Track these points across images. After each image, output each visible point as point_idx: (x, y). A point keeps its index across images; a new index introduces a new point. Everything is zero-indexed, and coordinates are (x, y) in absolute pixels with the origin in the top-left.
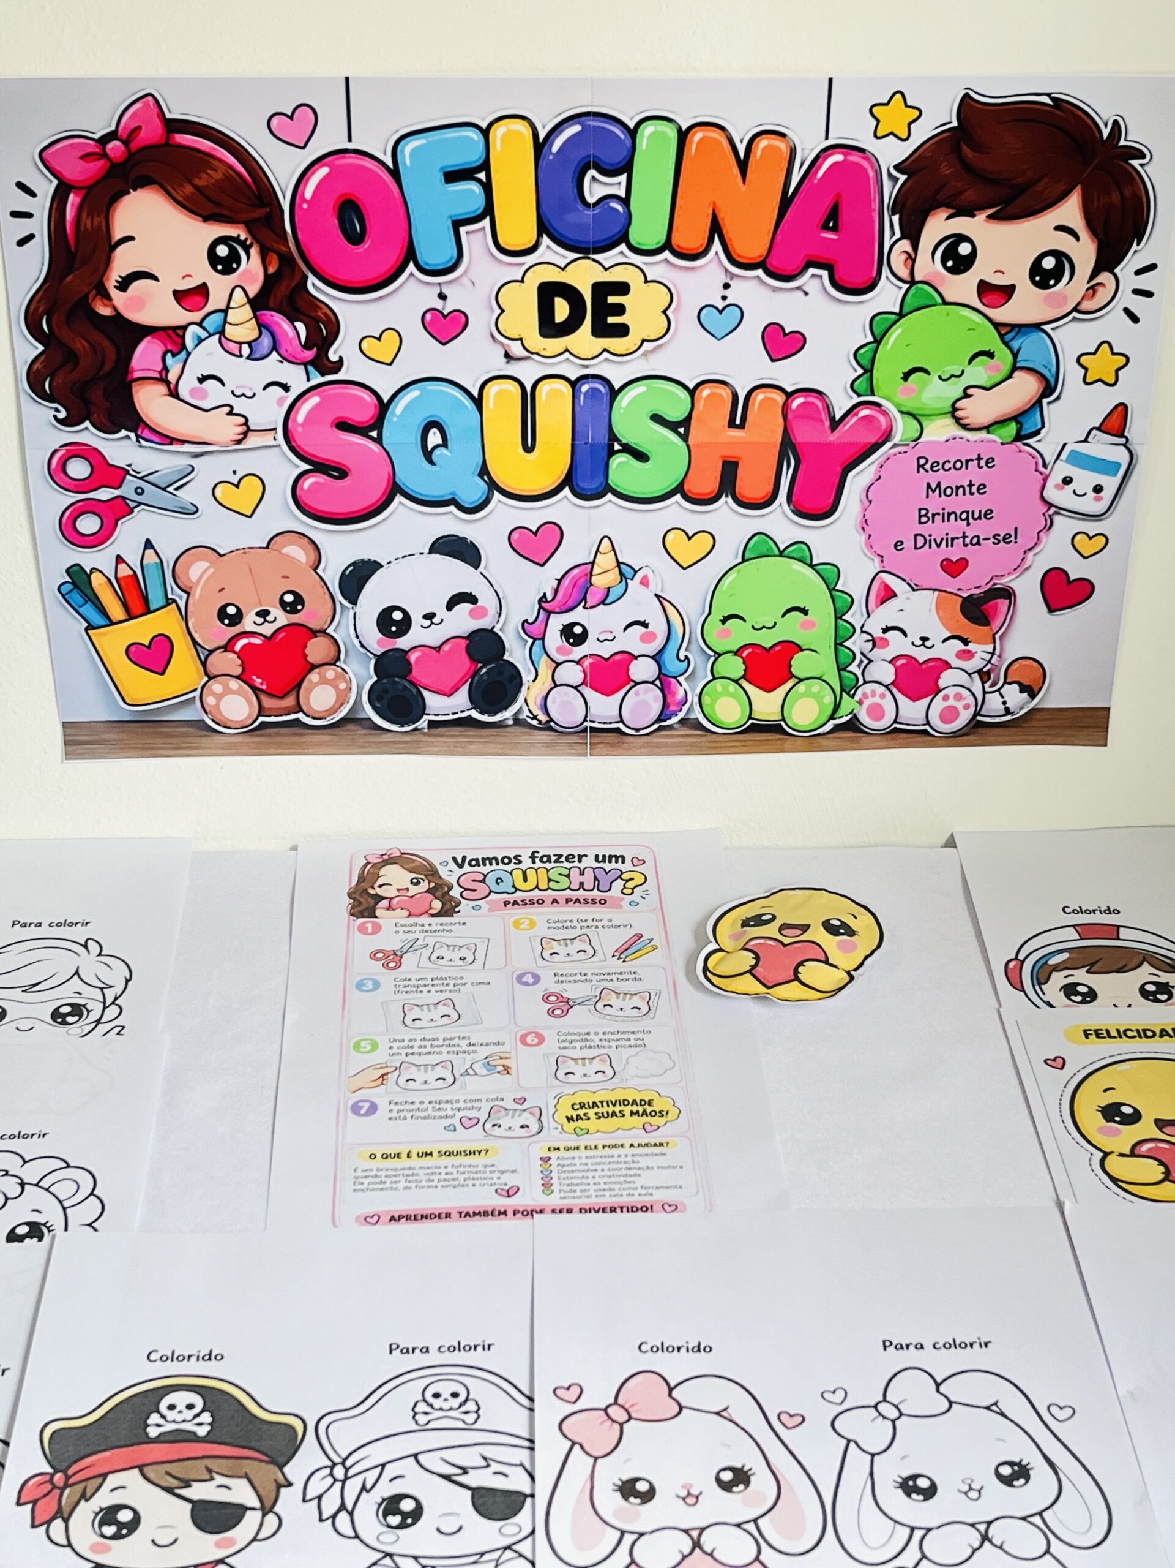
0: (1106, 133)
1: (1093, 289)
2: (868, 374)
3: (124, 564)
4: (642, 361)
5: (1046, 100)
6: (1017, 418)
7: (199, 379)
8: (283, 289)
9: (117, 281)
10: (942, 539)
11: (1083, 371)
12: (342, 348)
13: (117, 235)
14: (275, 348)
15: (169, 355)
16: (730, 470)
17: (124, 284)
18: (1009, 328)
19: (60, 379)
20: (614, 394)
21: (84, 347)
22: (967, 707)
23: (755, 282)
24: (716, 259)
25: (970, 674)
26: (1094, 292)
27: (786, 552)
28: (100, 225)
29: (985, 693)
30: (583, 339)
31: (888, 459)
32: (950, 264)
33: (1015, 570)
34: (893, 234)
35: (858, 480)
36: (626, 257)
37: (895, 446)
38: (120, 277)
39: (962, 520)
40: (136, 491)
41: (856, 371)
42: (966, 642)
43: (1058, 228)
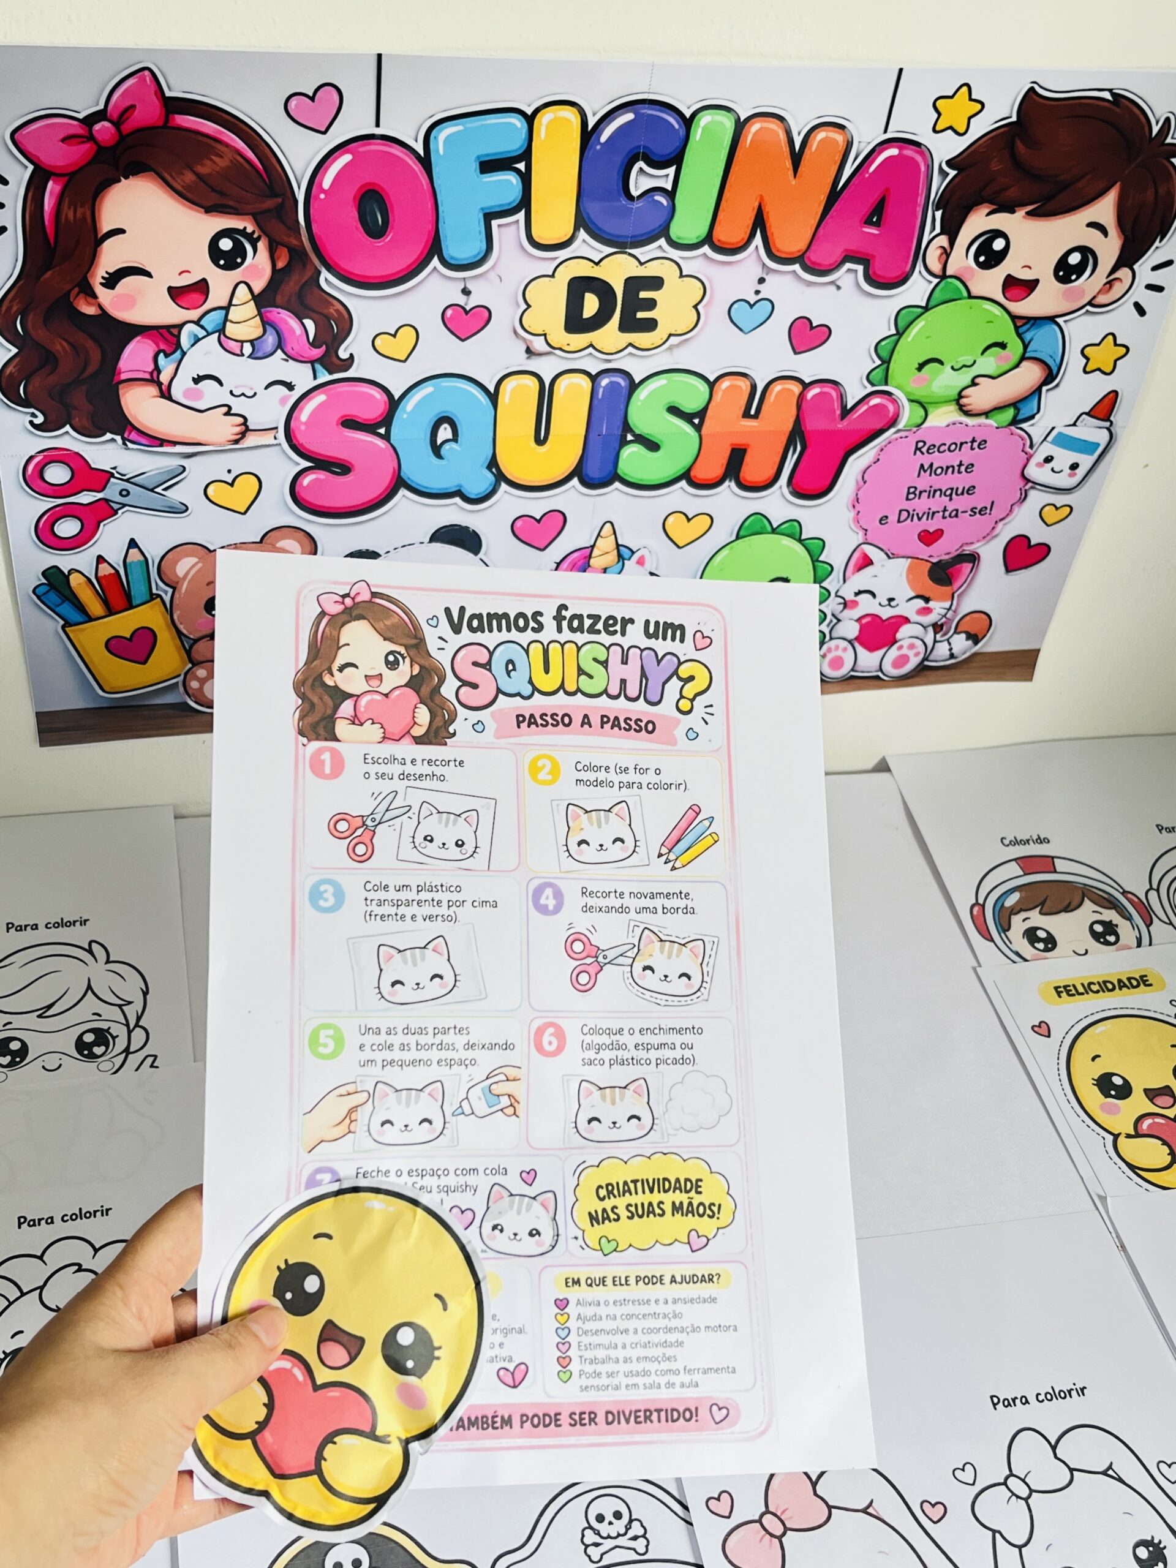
0: (1155, 129)
1: (1110, 284)
2: (885, 366)
3: (106, 564)
4: (667, 355)
5: (1107, 95)
7: (194, 379)
8: (291, 286)
9: (103, 278)
10: (924, 513)
11: (1085, 361)
12: (355, 345)
13: (105, 227)
14: (280, 345)
15: (162, 355)
16: (737, 457)
17: (111, 281)
18: (1024, 321)
19: (36, 382)
20: (633, 386)
21: (64, 349)
22: (917, 654)
23: (789, 277)
24: (755, 254)
25: (925, 628)
26: (1111, 287)
27: (778, 530)
28: (84, 218)
29: (935, 641)
30: (610, 335)
31: (890, 443)
32: (982, 259)
33: (984, 538)
34: (933, 228)
35: (856, 464)
36: (664, 251)
37: (899, 431)
38: (107, 273)
39: (945, 495)
40: (121, 494)
42: (927, 600)
43: (1091, 225)
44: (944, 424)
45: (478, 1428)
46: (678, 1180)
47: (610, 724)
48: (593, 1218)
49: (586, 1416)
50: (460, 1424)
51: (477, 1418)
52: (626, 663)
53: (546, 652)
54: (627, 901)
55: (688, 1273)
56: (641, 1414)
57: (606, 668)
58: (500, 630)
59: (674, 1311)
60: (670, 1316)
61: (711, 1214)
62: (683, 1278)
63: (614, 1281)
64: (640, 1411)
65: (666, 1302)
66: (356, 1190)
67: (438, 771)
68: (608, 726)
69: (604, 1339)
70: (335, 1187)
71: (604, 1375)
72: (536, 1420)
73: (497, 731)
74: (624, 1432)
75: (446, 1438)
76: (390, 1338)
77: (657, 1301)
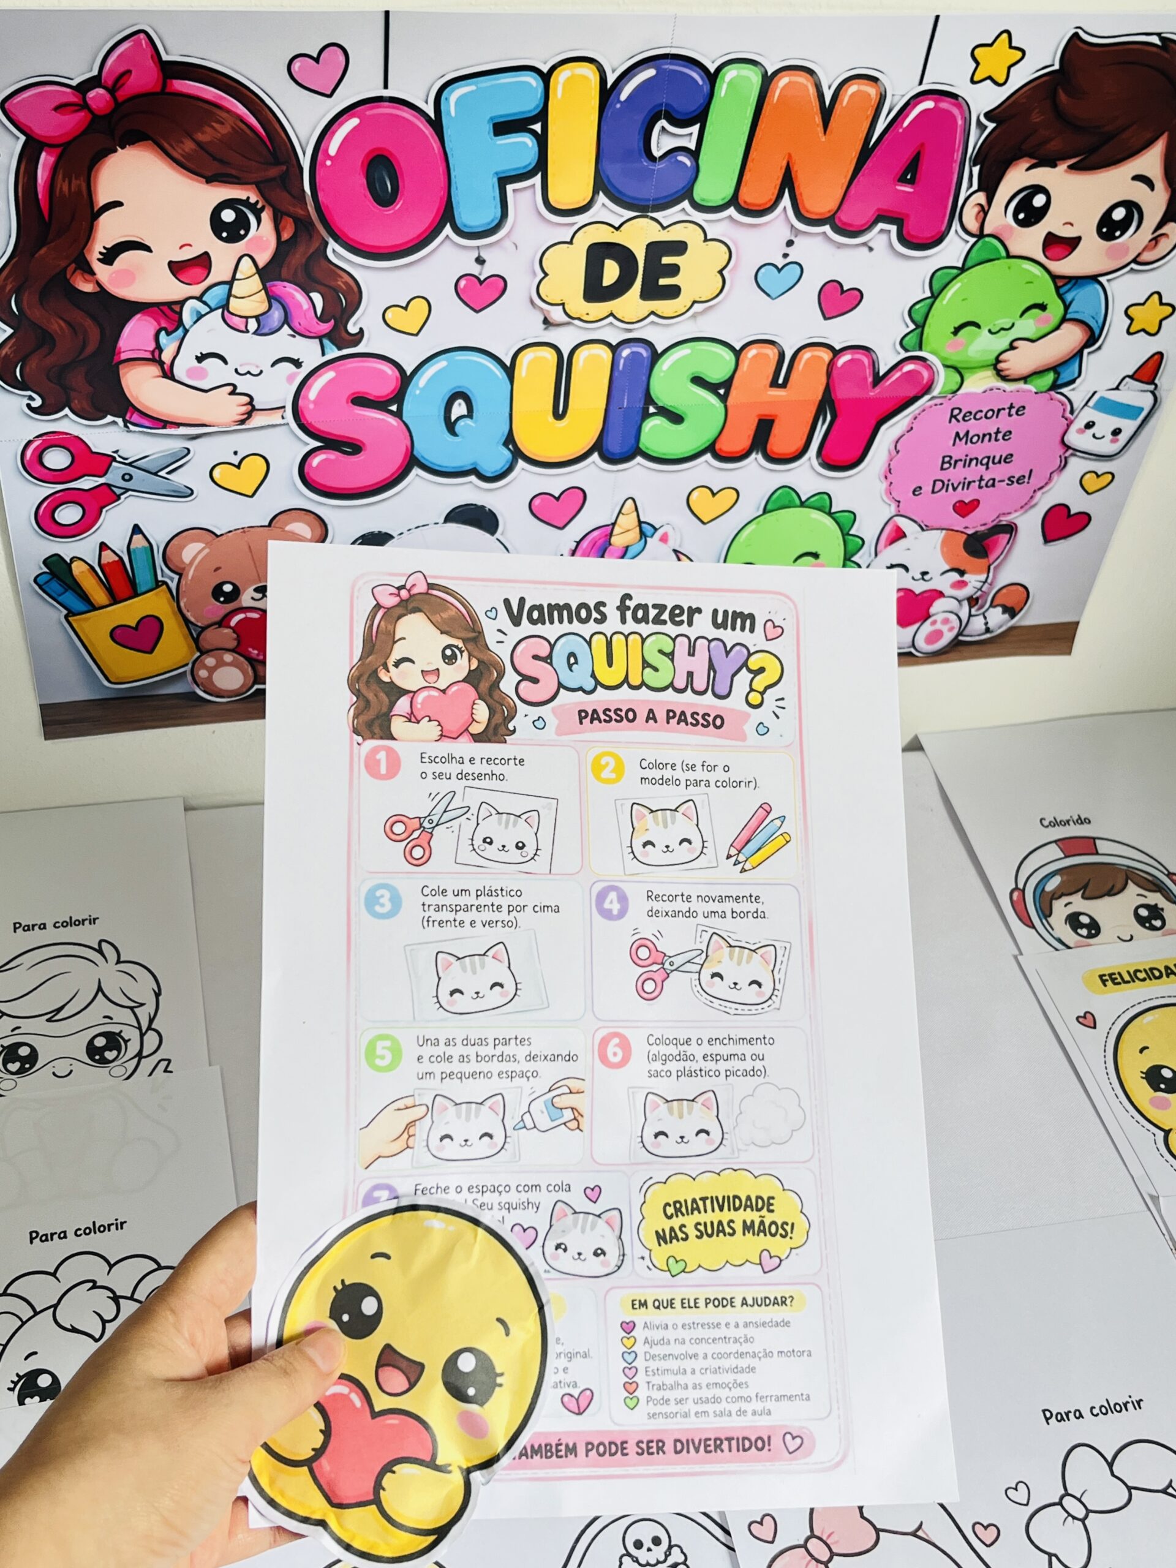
1: (1155, 240)
2: (919, 330)
3: (109, 551)
4: (690, 323)
5: (1155, 40)
6: (1055, 369)
7: (197, 357)
8: (298, 257)
9: (101, 253)
10: (959, 483)
11: (1129, 321)
12: (365, 319)
13: (102, 201)
14: (286, 321)
15: (163, 334)
16: (764, 428)
17: (109, 256)
18: (1066, 281)
19: (33, 364)
20: (656, 356)
21: (61, 328)
22: (951, 629)
23: (820, 239)
24: (783, 216)
25: (960, 601)
26: (1156, 243)
27: (807, 504)
28: (80, 189)
29: (970, 616)
30: (631, 303)
31: (924, 411)
32: (1021, 216)
33: (1022, 507)
34: (970, 185)
35: (888, 434)
36: (688, 214)
37: (933, 398)
38: (104, 248)
39: (982, 465)
40: (123, 478)
41: (908, 327)
42: (962, 573)
44: (980, 390)
45: (541, 1457)
46: (749, 1198)
47: (677, 719)
48: (661, 1237)
49: (654, 1445)
50: (523, 1454)
51: (540, 1446)
52: (693, 655)
53: (609, 644)
54: (695, 905)
55: (760, 1295)
56: (711, 1443)
57: (672, 660)
58: (561, 621)
59: (746, 1336)
60: (741, 1340)
61: (784, 1233)
62: (755, 1300)
63: (683, 1303)
64: (710, 1439)
65: (737, 1326)
66: (414, 1208)
67: (498, 770)
68: (674, 721)
69: (673, 1364)
70: (393, 1204)
71: (673, 1402)
72: (601, 1449)
73: (558, 727)
74: (692, 1462)
75: (509, 1467)
76: (452, 1362)
77: (727, 1325)
